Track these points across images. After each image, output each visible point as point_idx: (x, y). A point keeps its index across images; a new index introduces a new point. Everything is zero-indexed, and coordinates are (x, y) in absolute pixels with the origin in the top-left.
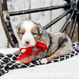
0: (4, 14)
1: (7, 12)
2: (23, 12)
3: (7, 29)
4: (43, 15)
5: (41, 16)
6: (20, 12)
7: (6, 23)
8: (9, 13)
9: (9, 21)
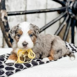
0: (2, 13)
1: (5, 12)
2: (21, 13)
3: (4, 29)
4: (38, 17)
5: (37, 18)
6: (18, 13)
7: (3, 22)
8: (7, 12)
9: (7, 21)
